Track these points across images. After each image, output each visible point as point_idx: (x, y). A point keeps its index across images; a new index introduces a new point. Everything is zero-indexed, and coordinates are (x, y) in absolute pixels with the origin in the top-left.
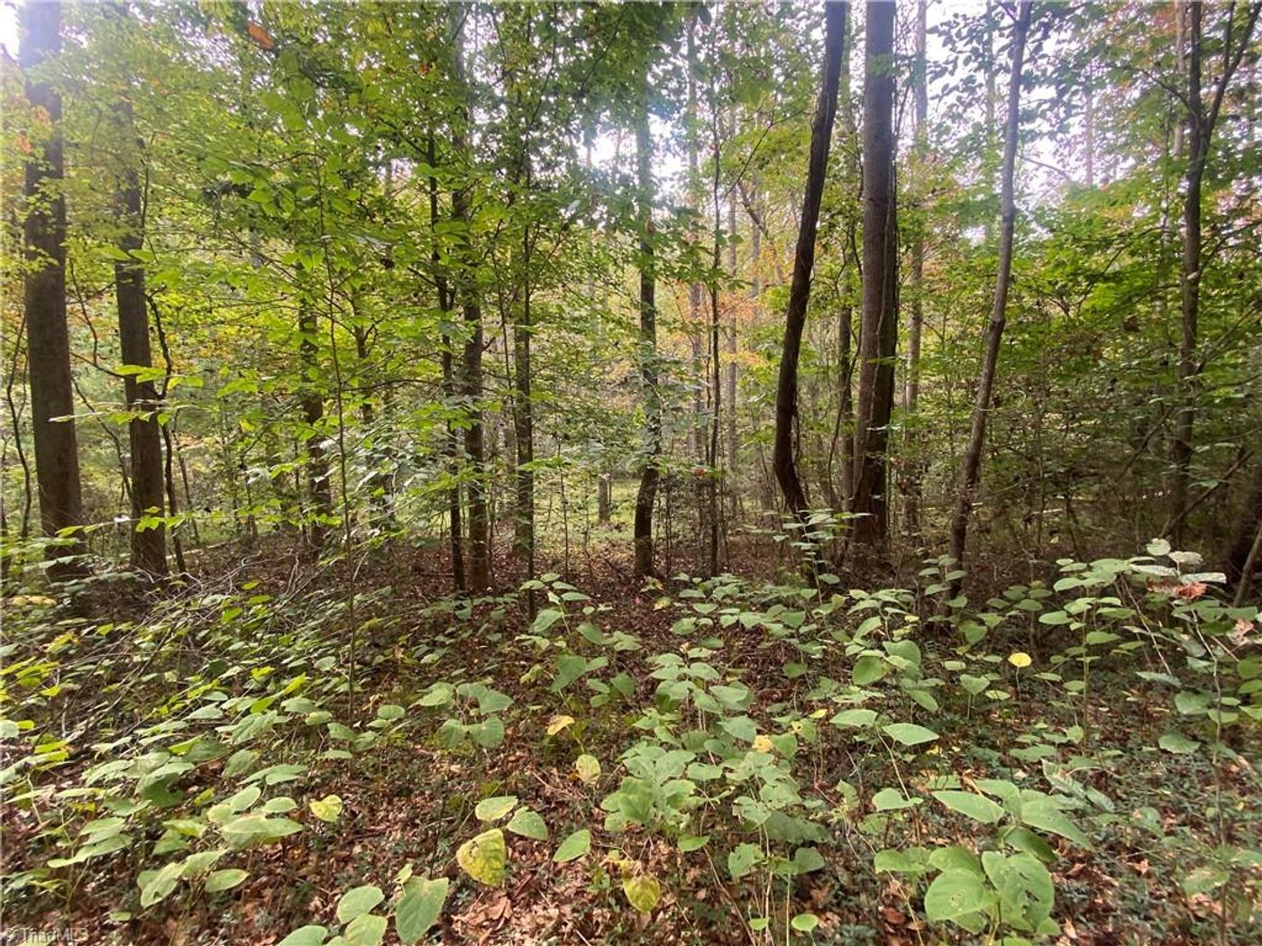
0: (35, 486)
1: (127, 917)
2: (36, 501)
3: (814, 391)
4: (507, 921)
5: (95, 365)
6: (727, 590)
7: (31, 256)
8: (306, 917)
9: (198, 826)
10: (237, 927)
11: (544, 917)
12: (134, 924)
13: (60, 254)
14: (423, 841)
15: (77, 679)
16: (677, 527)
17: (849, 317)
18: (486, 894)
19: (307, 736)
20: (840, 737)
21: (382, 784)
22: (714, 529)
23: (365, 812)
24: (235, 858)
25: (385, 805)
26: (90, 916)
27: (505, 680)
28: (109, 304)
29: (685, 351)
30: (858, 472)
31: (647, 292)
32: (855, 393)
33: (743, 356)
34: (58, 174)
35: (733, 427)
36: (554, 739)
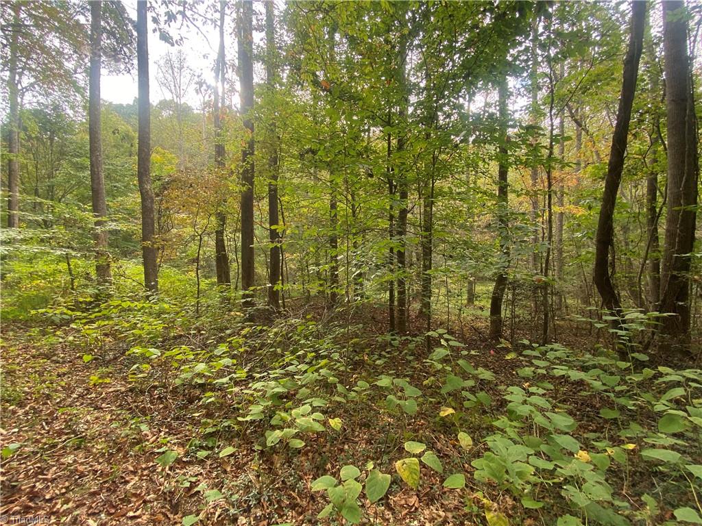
0: (240, 271)
1: (260, 448)
2: (240, 276)
3: (625, 229)
4: (416, 509)
5: (261, 225)
6: (558, 354)
7: (244, 185)
8: (325, 472)
9: (288, 417)
10: (298, 466)
11: (436, 514)
12: (262, 452)
13: (252, 183)
14: (376, 453)
15: (249, 346)
16: (518, 311)
17: (656, 179)
18: (406, 490)
19: (327, 388)
20: (643, 465)
21: (357, 419)
22: (546, 315)
23: (350, 430)
24: (298, 435)
25: (358, 429)
26: (248, 444)
27: (416, 381)
28: (266, 201)
29: (527, 207)
30: (664, 285)
31: (503, 174)
32: (662, 230)
33: (569, 207)
34: (252, 154)
35: (561, 251)
36: (442, 419)
